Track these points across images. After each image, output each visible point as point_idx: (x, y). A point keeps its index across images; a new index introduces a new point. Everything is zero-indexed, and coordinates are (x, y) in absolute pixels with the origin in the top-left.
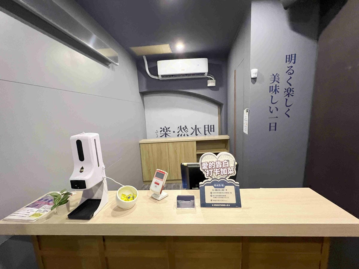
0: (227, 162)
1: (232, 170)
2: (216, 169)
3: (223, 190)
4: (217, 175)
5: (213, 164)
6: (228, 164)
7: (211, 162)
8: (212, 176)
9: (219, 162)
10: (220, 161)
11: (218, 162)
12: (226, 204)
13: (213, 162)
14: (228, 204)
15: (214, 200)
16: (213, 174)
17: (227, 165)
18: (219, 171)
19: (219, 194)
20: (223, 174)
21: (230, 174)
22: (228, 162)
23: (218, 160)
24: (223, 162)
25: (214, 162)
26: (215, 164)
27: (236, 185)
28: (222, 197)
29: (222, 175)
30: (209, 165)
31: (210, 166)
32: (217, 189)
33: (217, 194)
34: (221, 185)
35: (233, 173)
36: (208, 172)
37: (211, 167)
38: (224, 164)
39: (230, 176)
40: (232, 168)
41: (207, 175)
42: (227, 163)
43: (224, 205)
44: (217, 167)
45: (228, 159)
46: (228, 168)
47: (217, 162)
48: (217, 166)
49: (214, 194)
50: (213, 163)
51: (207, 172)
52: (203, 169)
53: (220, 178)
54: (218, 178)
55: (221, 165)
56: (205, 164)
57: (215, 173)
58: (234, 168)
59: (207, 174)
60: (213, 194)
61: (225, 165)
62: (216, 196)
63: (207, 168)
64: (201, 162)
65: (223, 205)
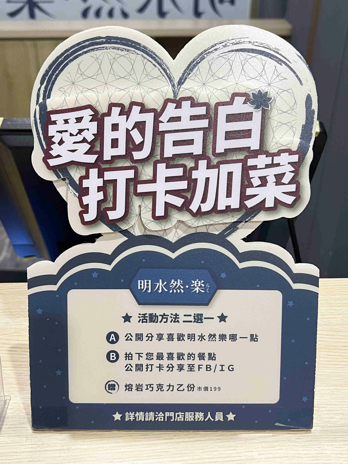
0: (248, 108)
1: (279, 178)
2: (161, 167)
3: (199, 319)
4: (160, 211)
5: (140, 126)
6: (255, 125)
7: (125, 112)
8: (124, 218)
9: (186, 110)
10: (194, 104)
11: (176, 113)
12: (212, 408)
13: (136, 109)
14: (226, 408)
15: (129, 387)
16: (136, 202)
17: (247, 134)
18: (183, 185)
19: (165, 347)
20: (207, 207)
21: (261, 207)
22: (257, 115)
23: (184, 92)
24: (223, 112)
25: (144, 110)
26: (157, 122)
27: (296, 286)
28: (186, 362)
29: (199, 214)
30: (109, 135)
31: (115, 143)
32: (158, 310)
33: (155, 347)
34: (187, 282)
35: (290, 200)
36: (93, 190)
37: (121, 150)
38: (223, 127)
39: (262, 217)
40: (284, 159)
41: (85, 209)
42: (248, 117)
43: (200, 416)
44: (170, 151)
45: (264, 89)
46: (251, 162)
47: (171, 111)
48: (169, 139)
49: (134, 347)
50: (136, 115)
51: (83, 192)
52: (52, 162)
53: (181, 234)
54: (172, 237)
55: (198, 137)
56: (73, 127)
57: (153, 194)
58: (302, 159)
59: (86, 200)
60: (122, 347)
61: (229, 135)
62: (144, 361)
63: (92, 159)
64: (43, 107)
65: (189, 416)
